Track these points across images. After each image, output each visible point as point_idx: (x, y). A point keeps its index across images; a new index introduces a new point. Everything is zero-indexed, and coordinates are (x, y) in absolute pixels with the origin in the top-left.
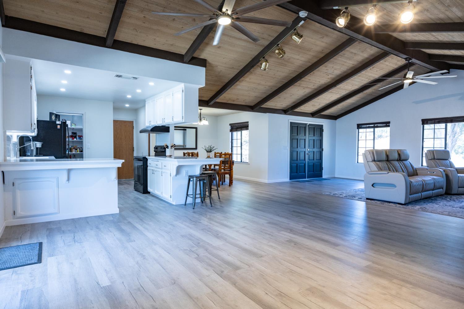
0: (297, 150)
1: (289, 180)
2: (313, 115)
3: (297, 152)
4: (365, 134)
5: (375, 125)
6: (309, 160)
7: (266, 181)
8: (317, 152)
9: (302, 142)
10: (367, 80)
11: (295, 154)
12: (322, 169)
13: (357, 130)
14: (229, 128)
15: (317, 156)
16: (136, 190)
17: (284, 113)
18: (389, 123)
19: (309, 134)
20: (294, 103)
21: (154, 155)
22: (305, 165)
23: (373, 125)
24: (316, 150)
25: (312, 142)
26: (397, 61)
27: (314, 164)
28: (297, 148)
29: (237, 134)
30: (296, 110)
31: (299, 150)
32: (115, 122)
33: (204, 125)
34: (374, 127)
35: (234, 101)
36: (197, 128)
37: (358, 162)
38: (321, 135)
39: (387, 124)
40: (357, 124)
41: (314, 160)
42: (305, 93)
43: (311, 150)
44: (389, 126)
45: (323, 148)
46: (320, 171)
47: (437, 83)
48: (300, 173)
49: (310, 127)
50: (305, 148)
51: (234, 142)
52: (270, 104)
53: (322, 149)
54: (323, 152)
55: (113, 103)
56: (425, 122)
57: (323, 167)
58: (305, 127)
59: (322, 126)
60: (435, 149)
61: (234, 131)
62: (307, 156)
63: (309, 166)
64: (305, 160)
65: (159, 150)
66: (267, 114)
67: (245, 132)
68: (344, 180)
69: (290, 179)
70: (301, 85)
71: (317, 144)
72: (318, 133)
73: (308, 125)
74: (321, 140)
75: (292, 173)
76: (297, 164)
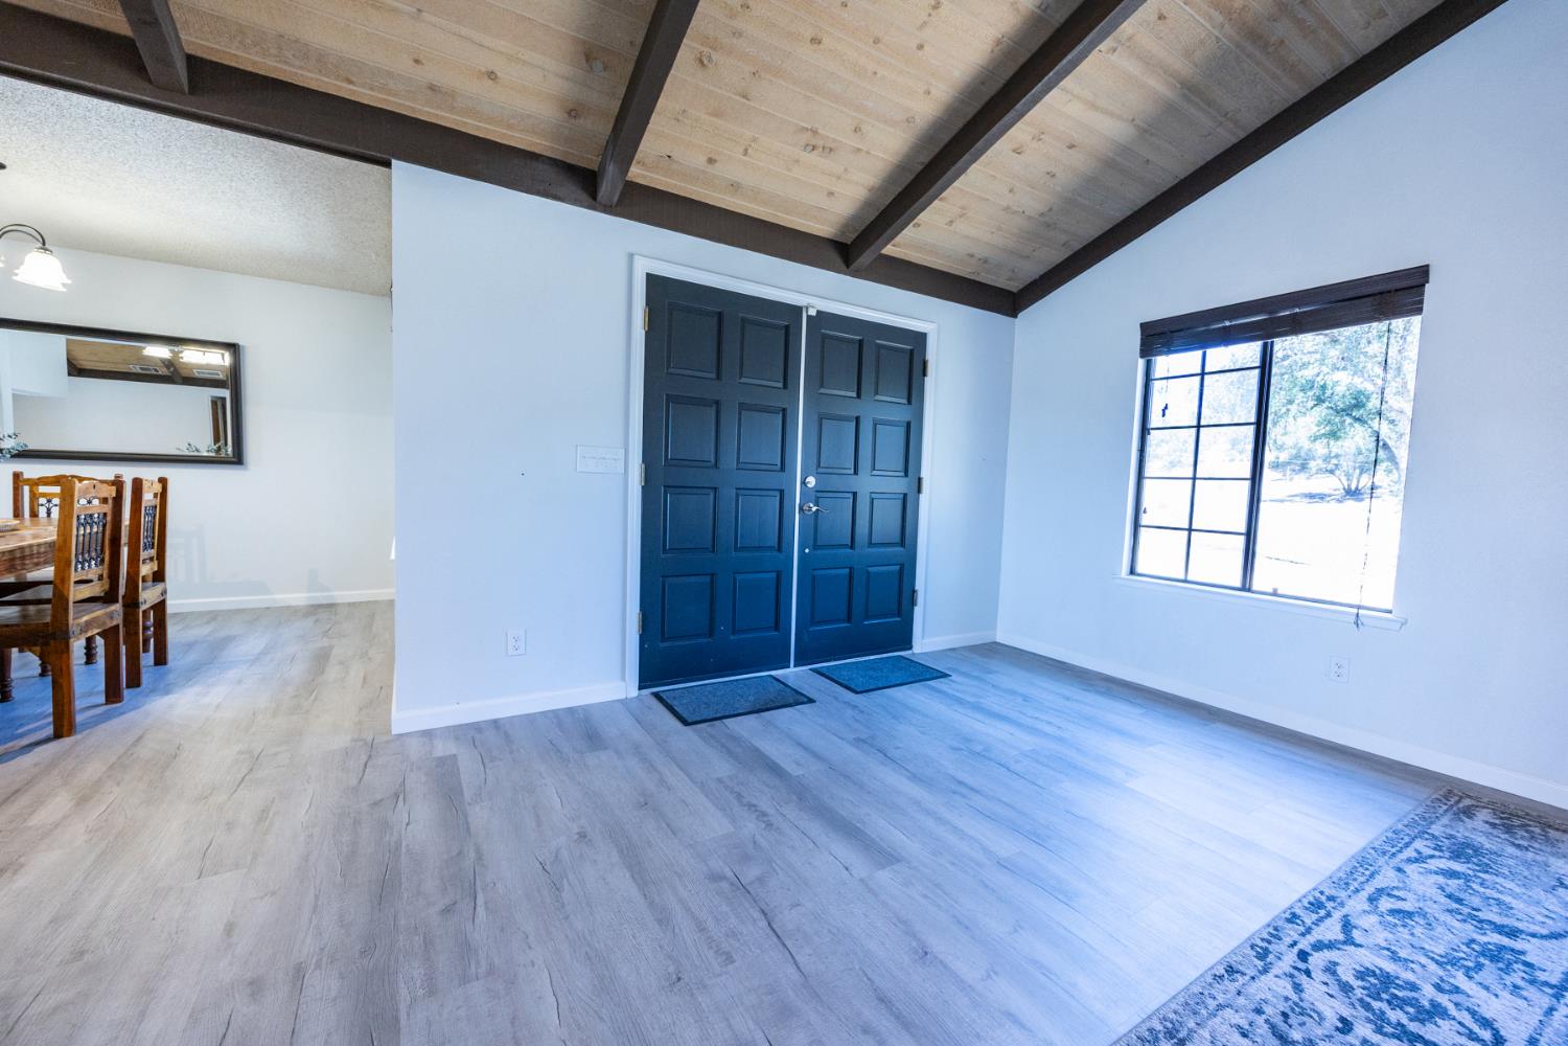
0: (709, 478)
1: (634, 692)
3: (716, 491)
4: (1198, 384)
6: (816, 547)
8: (876, 495)
9: (762, 430)
11: (696, 508)
12: (913, 603)
13: (1141, 362)
15: (879, 523)
19: (819, 378)
22: (781, 578)
23: (1260, 318)
24: (869, 484)
25: (840, 435)
27: (850, 575)
28: (717, 465)
31: (731, 476)
34: (1268, 331)
36: (234, 346)
37: (1132, 572)
38: (913, 396)
40: (1144, 326)
41: (851, 545)
43: (835, 482)
45: (925, 474)
46: (898, 612)
48: (735, 632)
49: (823, 336)
50: (785, 470)
53: (913, 480)
54: (924, 498)
57: (919, 585)
58: (785, 328)
59: (920, 339)
62: (796, 519)
63: (810, 582)
64: (779, 549)
69: (649, 677)
71: (882, 445)
72: (883, 384)
73: (809, 317)
74: (908, 425)
75: (664, 638)
76: (713, 576)
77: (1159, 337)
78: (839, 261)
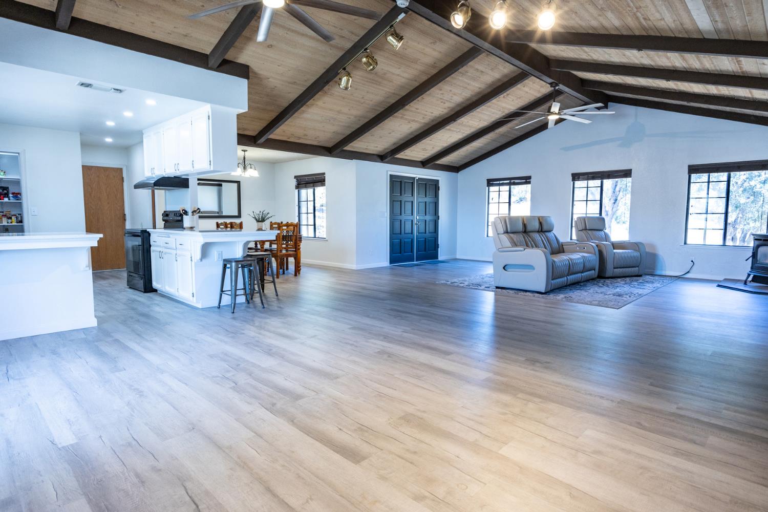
0: (400, 217)
1: (389, 265)
2: (424, 164)
3: (401, 221)
4: (498, 194)
5: (512, 181)
6: (419, 233)
7: (354, 266)
8: (429, 220)
9: (409, 206)
10: (500, 113)
11: (397, 224)
12: (438, 247)
13: (487, 188)
14: (294, 182)
15: (430, 228)
16: (131, 286)
17: (379, 160)
18: (530, 178)
19: (418, 193)
20: (394, 144)
21: (163, 227)
23: (508, 181)
24: (428, 218)
25: (422, 206)
26: (539, 87)
27: (425, 241)
28: (401, 215)
29: (306, 193)
30: (398, 156)
31: (403, 217)
32: (86, 169)
33: (251, 177)
34: (510, 184)
35: (299, 138)
36: (239, 182)
37: (488, 236)
38: (436, 195)
39: (526, 180)
40: (487, 180)
41: (425, 233)
42: (412, 130)
43: (422, 218)
44: (529, 183)
45: (440, 215)
46: (435, 250)
47: (590, 122)
48: (405, 253)
49: (419, 183)
50: (412, 215)
51: (303, 205)
52: (357, 145)
53: (437, 216)
54: (440, 221)
55: (80, 133)
56: (576, 177)
57: (439, 243)
58: (412, 182)
59: (438, 181)
60: (588, 215)
61: (303, 188)
62: (415, 227)
63: (418, 242)
64: (412, 233)
65: (171, 217)
66: (354, 161)
67: (320, 190)
68: (470, 262)
69: (391, 262)
70: (405, 117)
71: (431, 208)
72: (431, 193)
73: (416, 179)
74: (436, 203)
75: (393, 253)
76: (401, 240)
77: (490, 183)
78: (421, 166)
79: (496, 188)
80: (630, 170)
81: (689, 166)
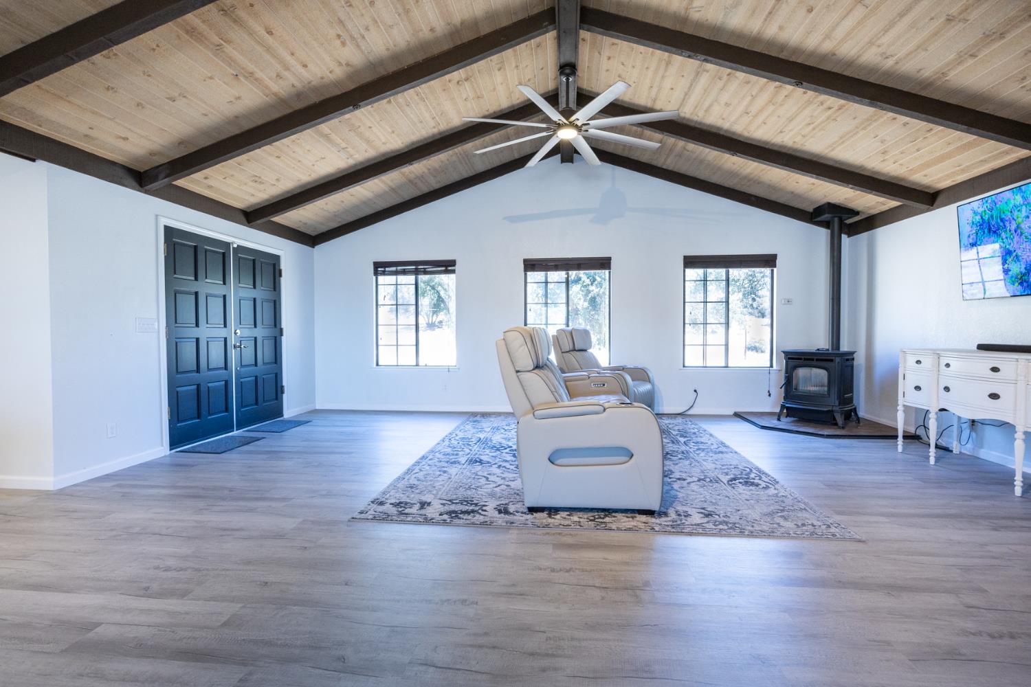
0: (196, 332)
1: (168, 452)
2: (253, 216)
3: (198, 340)
4: (395, 289)
5: (419, 268)
6: (242, 366)
7: (48, 483)
8: (264, 338)
9: (216, 307)
11: (188, 350)
12: (282, 392)
13: (374, 277)
15: (265, 353)
17: (133, 183)
18: (453, 263)
19: (238, 279)
22: (227, 384)
23: (412, 268)
24: (260, 332)
25: (248, 307)
27: (256, 381)
28: (197, 325)
31: (204, 332)
34: (416, 272)
37: (377, 365)
38: (276, 287)
39: (447, 267)
40: (375, 263)
41: (256, 364)
43: (247, 333)
44: (453, 272)
45: (284, 325)
46: (277, 399)
48: (210, 415)
49: (240, 258)
50: (225, 326)
53: (277, 330)
54: (284, 338)
56: (529, 265)
57: (284, 383)
58: (224, 254)
59: (278, 258)
62: (233, 354)
63: (240, 386)
64: (226, 368)
66: (43, 164)
69: (174, 443)
71: (265, 313)
72: (264, 281)
73: (233, 248)
74: (275, 301)
75: (179, 421)
76: (198, 385)
77: (380, 268)
78: (244, 219)
79: (391, 279)
80: (609, 259)
81: (685, 258)
